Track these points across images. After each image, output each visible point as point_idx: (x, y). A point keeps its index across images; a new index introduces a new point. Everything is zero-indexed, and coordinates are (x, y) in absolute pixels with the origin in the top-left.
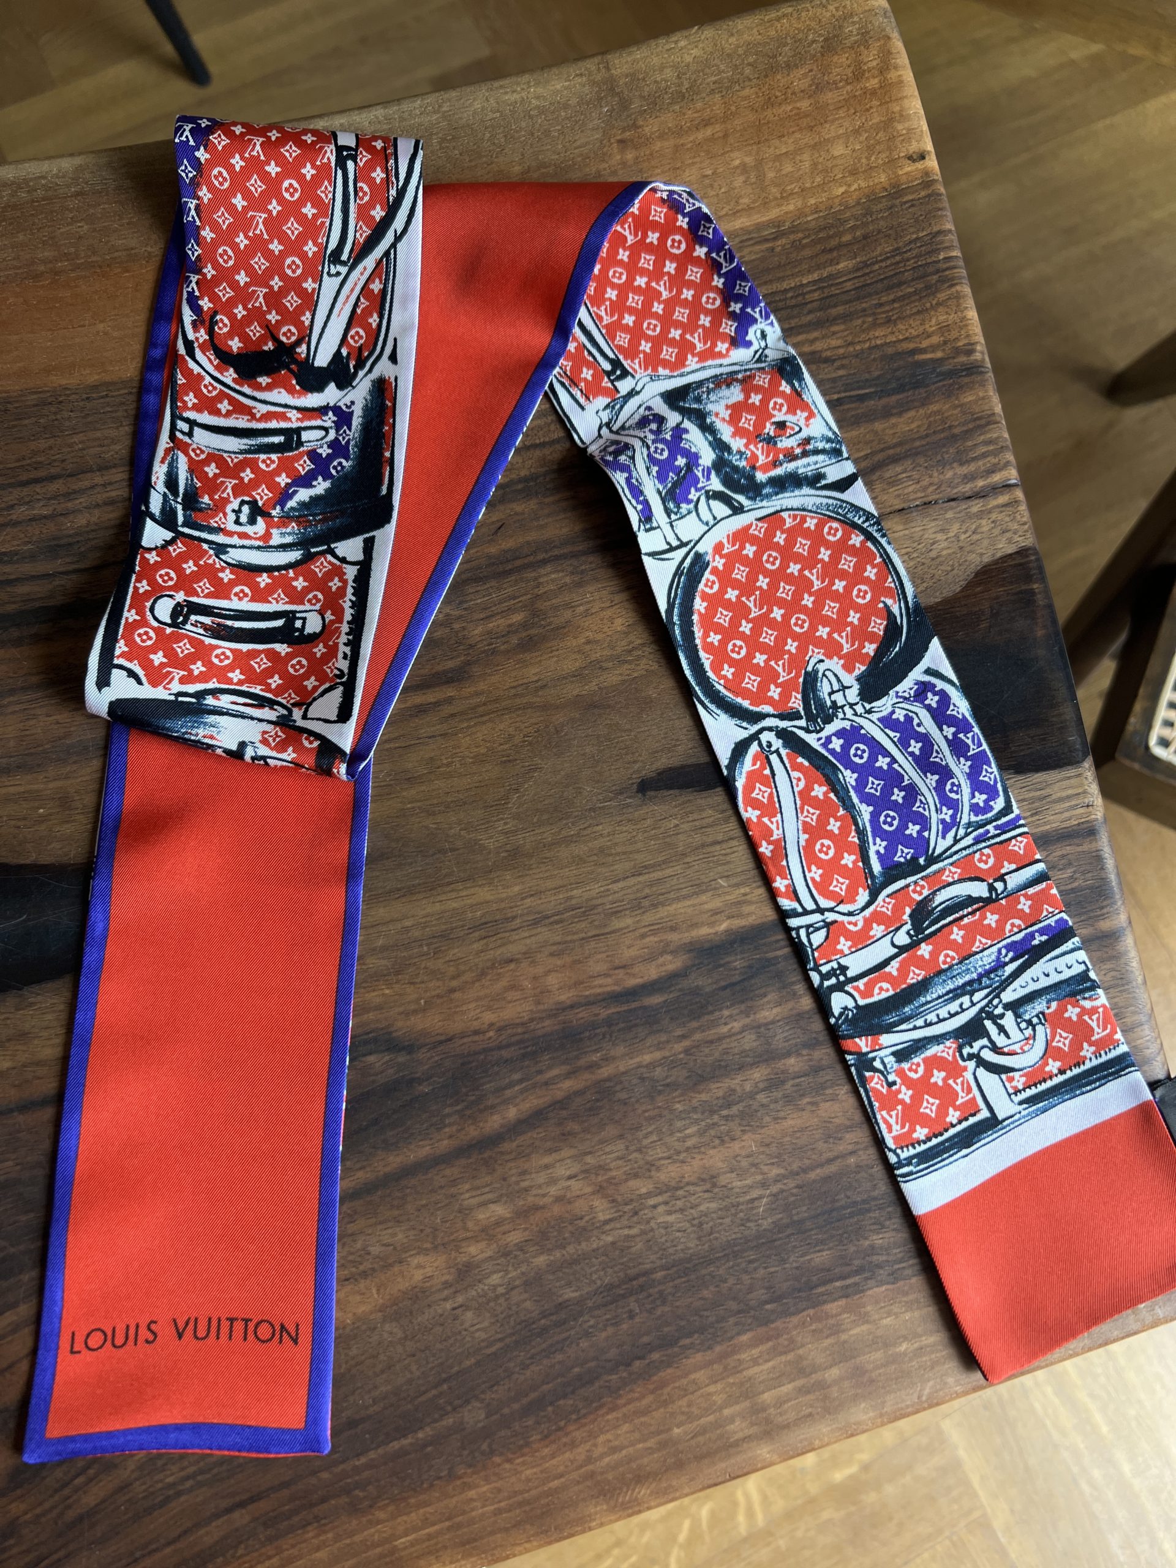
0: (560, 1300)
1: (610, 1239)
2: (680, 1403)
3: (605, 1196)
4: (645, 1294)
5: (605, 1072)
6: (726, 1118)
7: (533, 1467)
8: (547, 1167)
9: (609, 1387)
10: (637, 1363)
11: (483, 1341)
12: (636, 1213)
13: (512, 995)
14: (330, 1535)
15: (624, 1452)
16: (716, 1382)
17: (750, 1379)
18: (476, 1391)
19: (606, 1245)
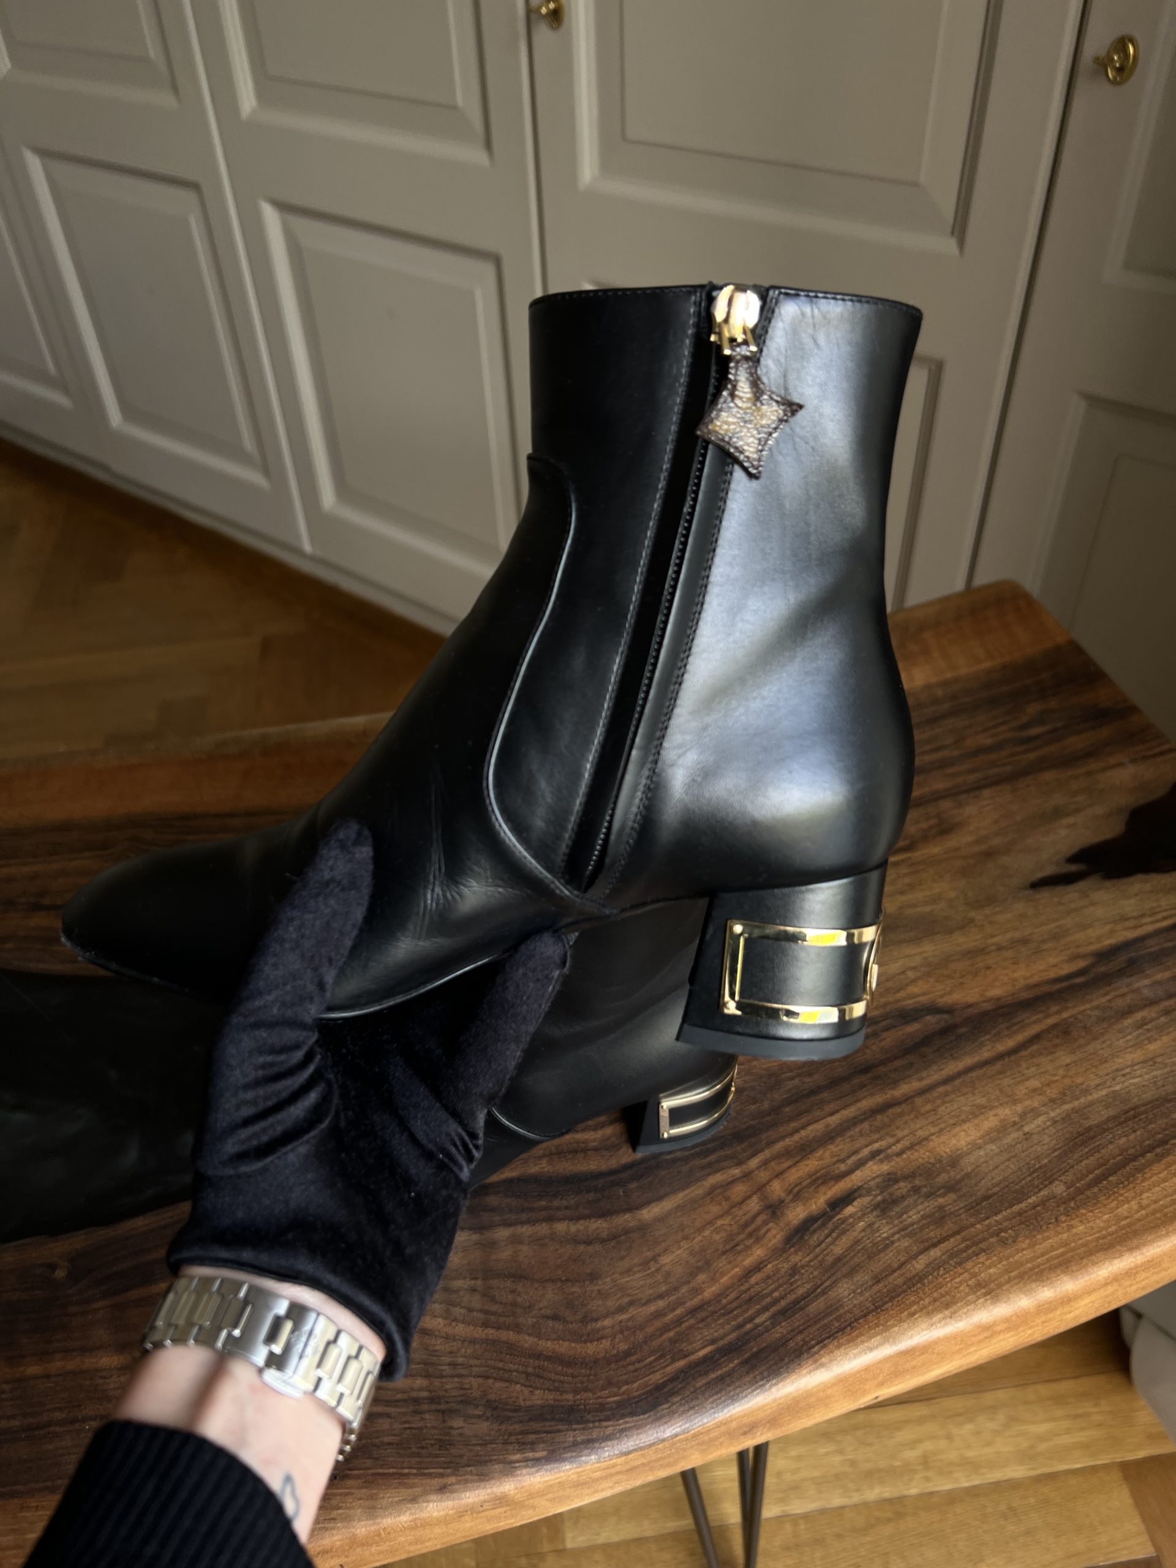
0: (1087, 1125)
1: (1104, 1093)
3: (1093, 1073)
4: (1136, 1120)
5: (1065, 1015)
6: (1148, 1030)
7: (1106, 1214)
8: (1051, 1061)
9: (1136, 1169)
10: (1149, 1155)
11: (1049, 1150)
12: (1114, 1079)
13: (998, 984)
14: (994, 1259)
15: (1161, 1203)
18: (1055, 1177)
19: (1103, 1096)
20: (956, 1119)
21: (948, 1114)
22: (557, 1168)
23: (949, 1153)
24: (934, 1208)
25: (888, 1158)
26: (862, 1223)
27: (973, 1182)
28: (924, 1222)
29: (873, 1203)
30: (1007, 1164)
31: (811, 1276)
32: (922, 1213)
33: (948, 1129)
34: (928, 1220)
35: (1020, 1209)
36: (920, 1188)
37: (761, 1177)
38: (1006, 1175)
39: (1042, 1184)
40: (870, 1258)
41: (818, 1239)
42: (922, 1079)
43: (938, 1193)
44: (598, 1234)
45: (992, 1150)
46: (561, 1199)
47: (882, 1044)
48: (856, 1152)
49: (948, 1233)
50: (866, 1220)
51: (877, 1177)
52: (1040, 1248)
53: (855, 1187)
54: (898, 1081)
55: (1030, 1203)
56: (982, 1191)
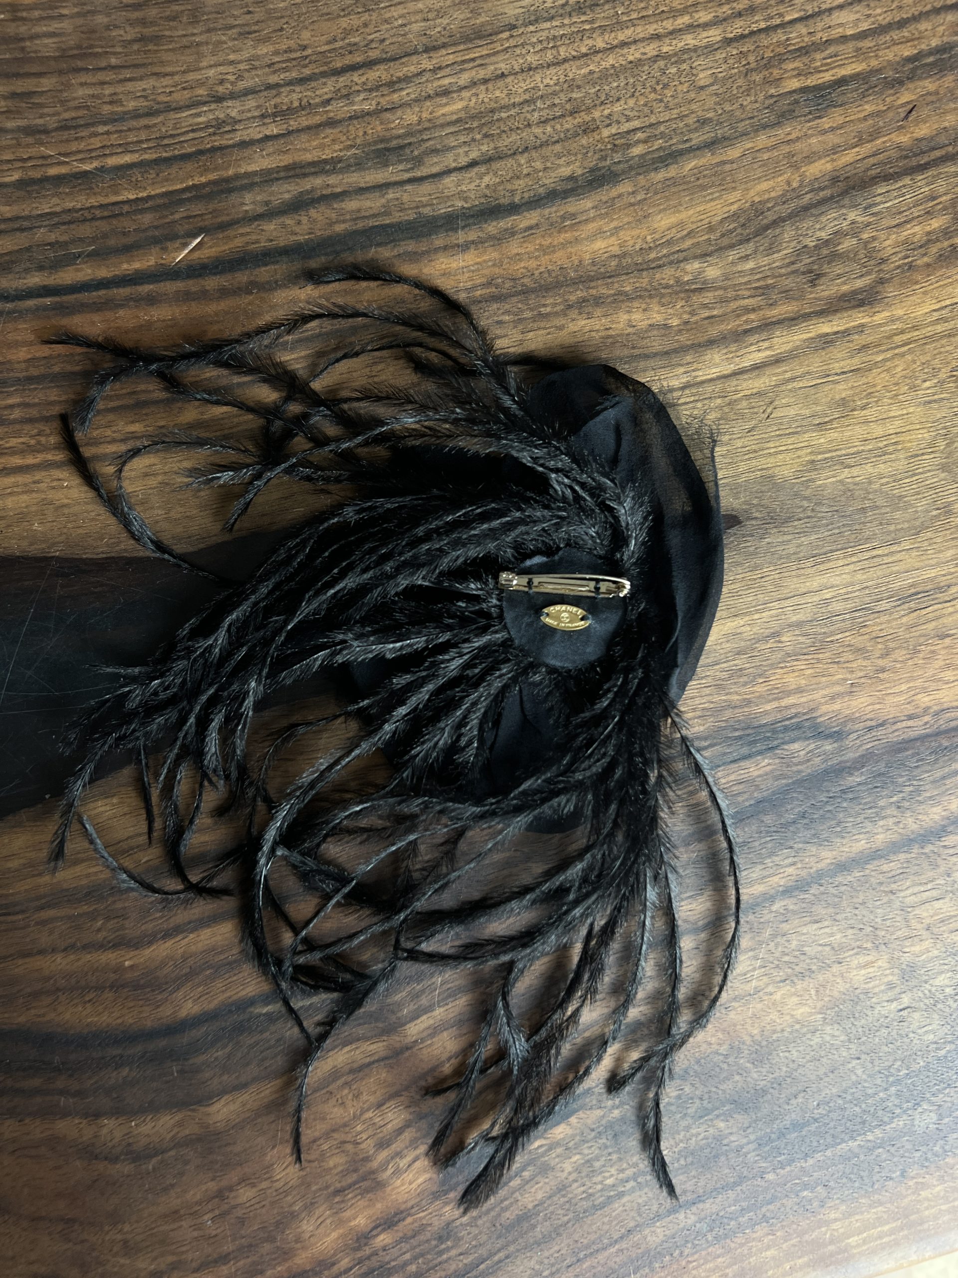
20: (789, 971)
22: (67, 1016)
24: (706, 1138)
26: (578, 1157)
27: (784, 1095)
29: (604, 1122)
30: (850, 1066)
31: (474, 1243)
33: (770, 989)
34: (689, 1159)
38: (844, 1085)
39: (900, 1107)
40: (577, 1219)
43: (716, 1112)
44: (129, 1145)
45: (833, 1036)
46: (71, 1076)
49: (718, 1185)
50: (586, 1151)
55: (869, 1141)
56: (793, 1116)
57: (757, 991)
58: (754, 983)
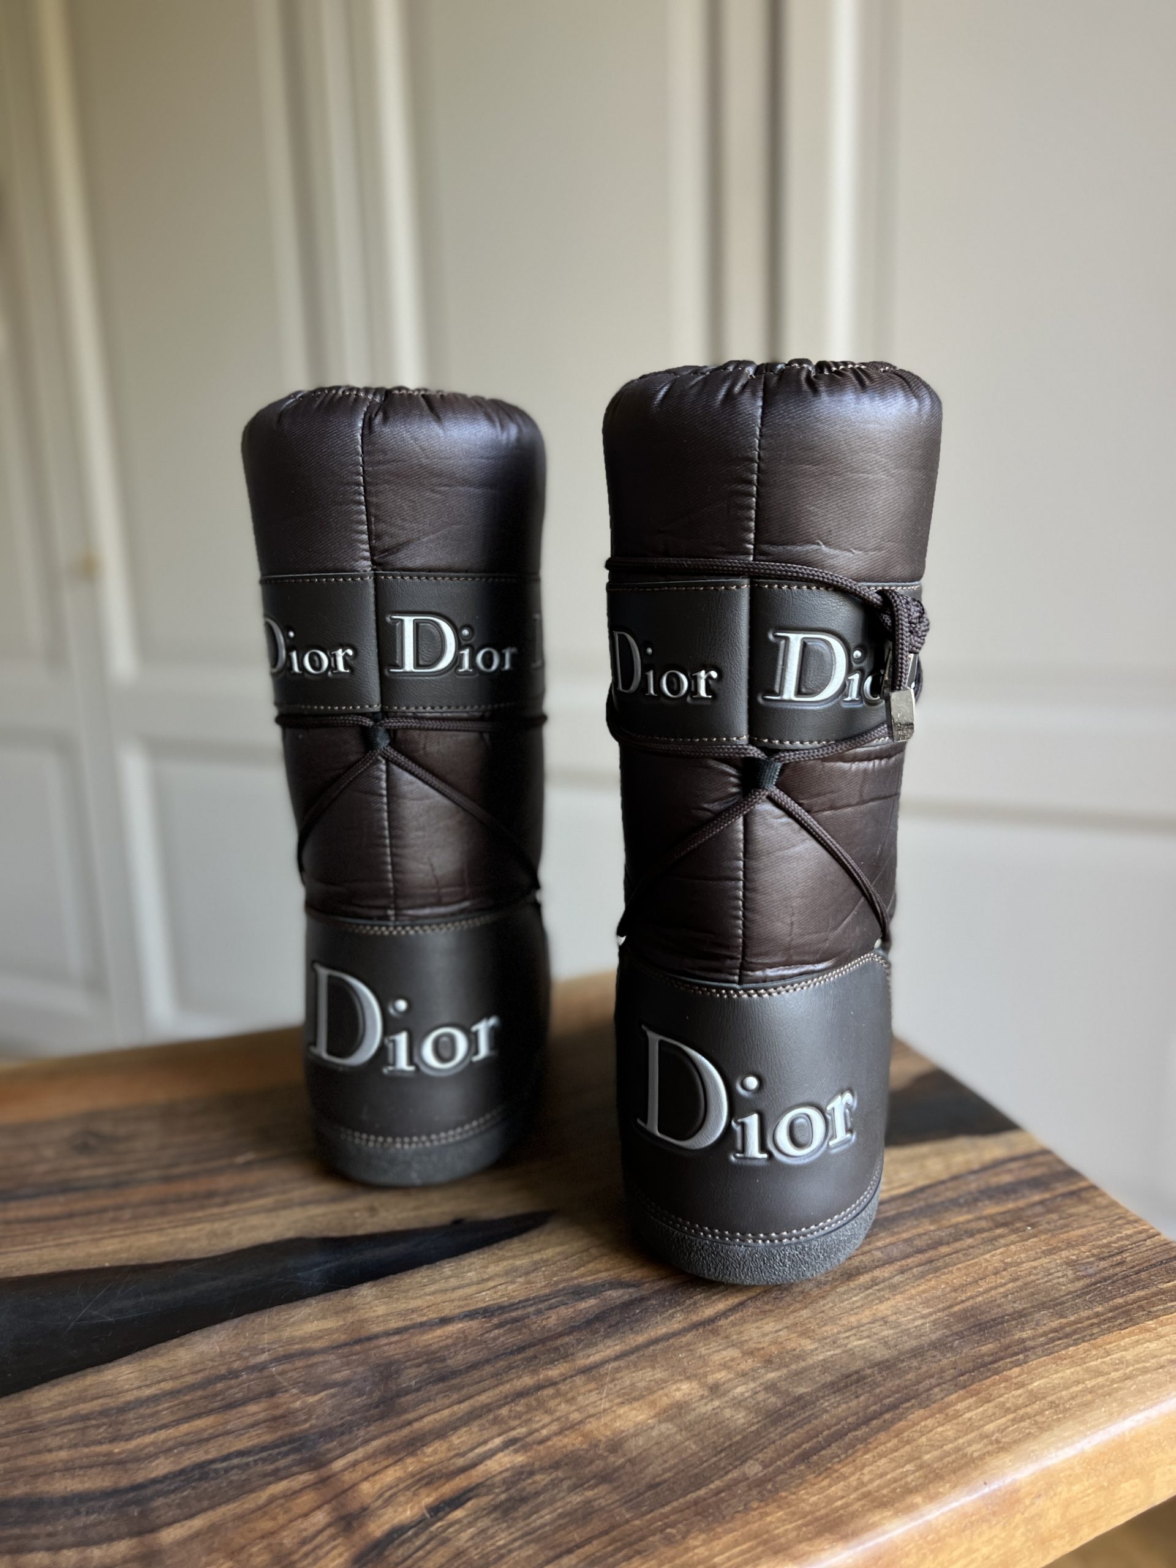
0: (797, 1395)
1: (821, 1357)
2: (921, 1440)
3: (809, 1337)
4: (861, 1383)
6: (878, 1290)
7: (815, 1495)
8: (757, 1328)
9: (857, 1439)
10: (874, 1422)
11: (744, 1424)
12: (834, 1343)
15: (889, 1476)
16: (943, 1425)
17: (970, 1419)
18: (751, 1454)
19: (819, 1361)
20: (626, 1397)
21: (618, 1392)
23: (612, 1436)
24: (578, 1503)
25: (525, 1448)
26: (472, 1529)
27: (637, 1469)
28: (561, 1522)
29: (493, 1503)
30: (685, 1444)
32: (560, 1511)
33: (615, 1408)
34: (567, 1519)
35: (698, 1497)
36: (562, 1480)
37: (343, 1482)
38: (684, 1457)
39: (731, 1464)
41: (403, 1554)
42: (589, 1356)
43: (586, 1485)
45: (668, 1429)
46: (46, 1524)
47: (544, 1323)
48: (485, 1442)
49: (593, 1534)
50: (480, 1524)
51: (507, 1470)
52: (718, 1545)
53: (473, 1485)
54: (558, 1360)
55: (711, 1490)
56: (648, 1479)
57: (605, 1410)
58: (602, 1407)
